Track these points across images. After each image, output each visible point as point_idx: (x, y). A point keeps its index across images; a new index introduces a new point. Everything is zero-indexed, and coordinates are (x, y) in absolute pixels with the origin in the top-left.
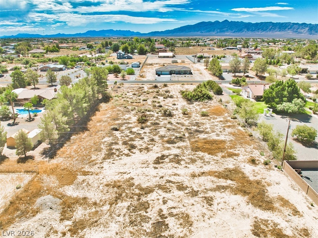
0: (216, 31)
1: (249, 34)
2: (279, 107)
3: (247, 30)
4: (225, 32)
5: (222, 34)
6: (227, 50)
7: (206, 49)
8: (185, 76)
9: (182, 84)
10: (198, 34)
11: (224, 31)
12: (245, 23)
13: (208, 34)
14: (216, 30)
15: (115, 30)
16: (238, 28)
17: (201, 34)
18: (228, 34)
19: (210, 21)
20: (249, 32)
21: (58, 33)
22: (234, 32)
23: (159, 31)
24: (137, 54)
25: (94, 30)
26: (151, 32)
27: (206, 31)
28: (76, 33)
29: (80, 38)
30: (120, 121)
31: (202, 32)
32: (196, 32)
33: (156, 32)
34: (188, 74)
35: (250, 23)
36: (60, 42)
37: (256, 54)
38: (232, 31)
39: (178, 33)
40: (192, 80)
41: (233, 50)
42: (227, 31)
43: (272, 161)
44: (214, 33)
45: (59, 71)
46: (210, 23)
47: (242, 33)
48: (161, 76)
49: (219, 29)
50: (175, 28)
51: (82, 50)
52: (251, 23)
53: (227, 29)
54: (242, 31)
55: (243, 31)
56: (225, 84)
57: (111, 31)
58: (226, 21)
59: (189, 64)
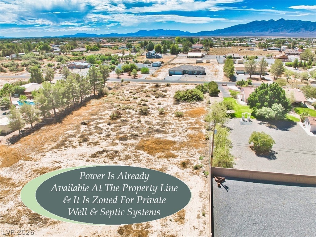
0: (269, 31)
1: (307, 34)
2: (258, 112)
3: (305, 30)
4: (280, 32)
5: (277, 33)
6: (268, 50)
7: (245, 49)
8: (196, 77)
9: (186, 85)
10: (250, 34)
11: (278, 31)
12: (303, 21)
13: (260, 33)
14: (270, 29)
15: (165, 30)
16: (295, 28)
17: (253, 33)
18: (282, 33)
19: (263, 21)
20: (307, 32)
21: (112, 33)
22: (290, 32)
23: (209, 31)
24: (169, 54)
25: (145, 30)
26: (200, 31)
27: (258, 30)
28: (128, 33)
29: (129, 38)
30: (97, 116)
31: (255, 31)
32: (248, 32)
33: (205, 32)
34: (201, 75)
35: (309, 22)
36: (108, 41)
37: (297, 55)
38: (288, 31)
39: (229, 33)
40: (200, 81)
41: (275, 51)
42: (282, 30)
43: (205, 166)
44: (267, 33)
45: (84, 68)
46: (264, 22)
47: (299, 33)
48: (173, 76)
49: (274, 28)
50: (226, 28)
51: (122, 49)
52: (311, 22)
53: (283, 29)
54: (299, 31)
55: (301, 31)
56: (231, 85)
57: (161, 31)
58: (282, 19)
59: (213, 64)
